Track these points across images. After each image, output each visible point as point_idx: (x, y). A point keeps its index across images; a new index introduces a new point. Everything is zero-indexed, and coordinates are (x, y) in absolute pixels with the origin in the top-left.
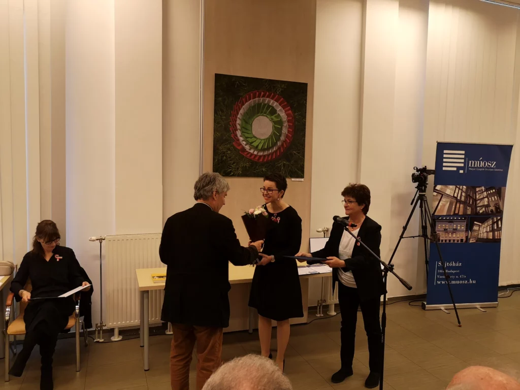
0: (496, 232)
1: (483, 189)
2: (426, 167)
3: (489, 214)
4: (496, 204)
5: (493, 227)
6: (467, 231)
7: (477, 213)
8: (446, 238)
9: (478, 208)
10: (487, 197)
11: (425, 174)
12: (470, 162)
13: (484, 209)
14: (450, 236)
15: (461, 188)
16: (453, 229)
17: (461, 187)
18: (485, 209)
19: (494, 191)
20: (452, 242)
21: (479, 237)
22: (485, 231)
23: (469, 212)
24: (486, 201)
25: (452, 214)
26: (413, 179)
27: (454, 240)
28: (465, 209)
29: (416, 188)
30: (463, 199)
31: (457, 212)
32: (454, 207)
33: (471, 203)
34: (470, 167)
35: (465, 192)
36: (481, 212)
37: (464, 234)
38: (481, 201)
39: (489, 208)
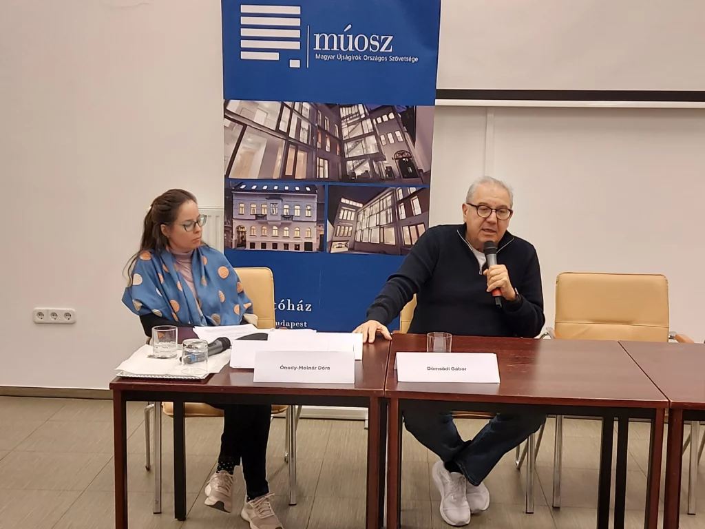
0: (406, 229)
1: (362, 111)
3: (387, 179)
4: (401, 153)
5: (395, 214)
6: (320, 221)
7: (348, 178)
8: (264, 240)
9: (350, 163)
10: (374, 133)
12: (318, 37)
13: (367, 166)
14: (275, 233)
15: (297, 108)
16: (283, 216)
17: (297, 104)
18: (372, 166)
19: (392, 116)
20: (281, 248)
21: (358, 240)
22: (373, 224)
23: (324, 172)
24: (371, 145)
25: (276, 175)
27: (286, 245)
28: (312, 165)
30: (304, 137)
31: (289, 172)
32: (280, 157)
33: (328, 149)
34: (318, 52)
35: (308, 120)
36: (359, 172)
37: (314, 230)
38: (357, 145)
39: (381, 162)
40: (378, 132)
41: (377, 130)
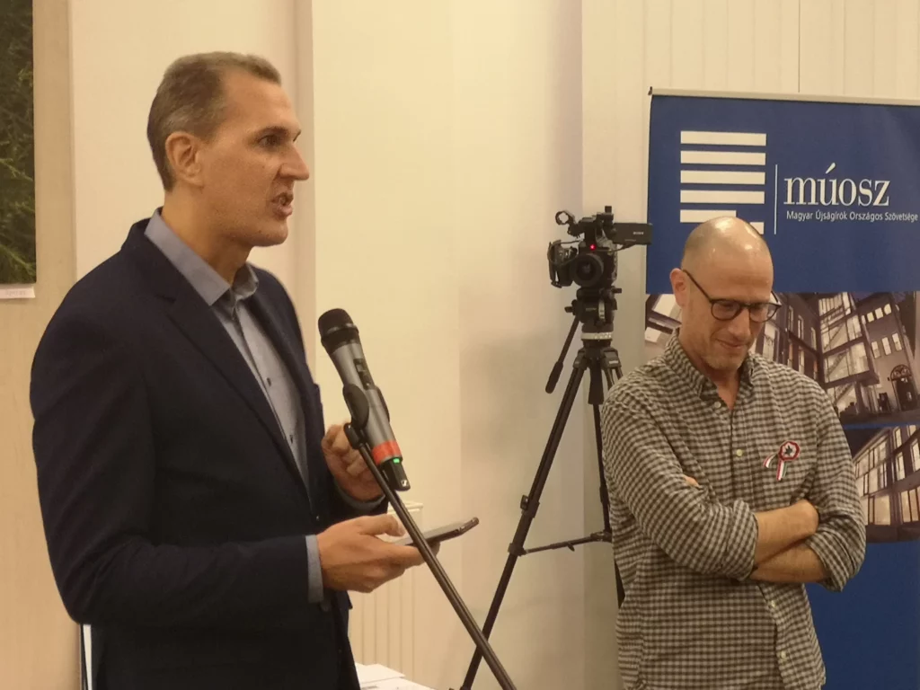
1: (847, 304)
2: (608, 209)
3: (880, 414)
4: (899, 369)
5: (890, 473)
10: (862, 339)
11: (607, 243)
12: (790, 182)
13: (852, 395)
18: (859, 393)
19: (888, 309)
24: (857, 360)
26: (553, 269)
29: (568, 309)
30: (768, 353)
34: (790, 207)
35: (775, 323)
36: (842, 405)
38: (840, 360)
39: (871, 387)
40: (868, 338)
41: (867, 334)
